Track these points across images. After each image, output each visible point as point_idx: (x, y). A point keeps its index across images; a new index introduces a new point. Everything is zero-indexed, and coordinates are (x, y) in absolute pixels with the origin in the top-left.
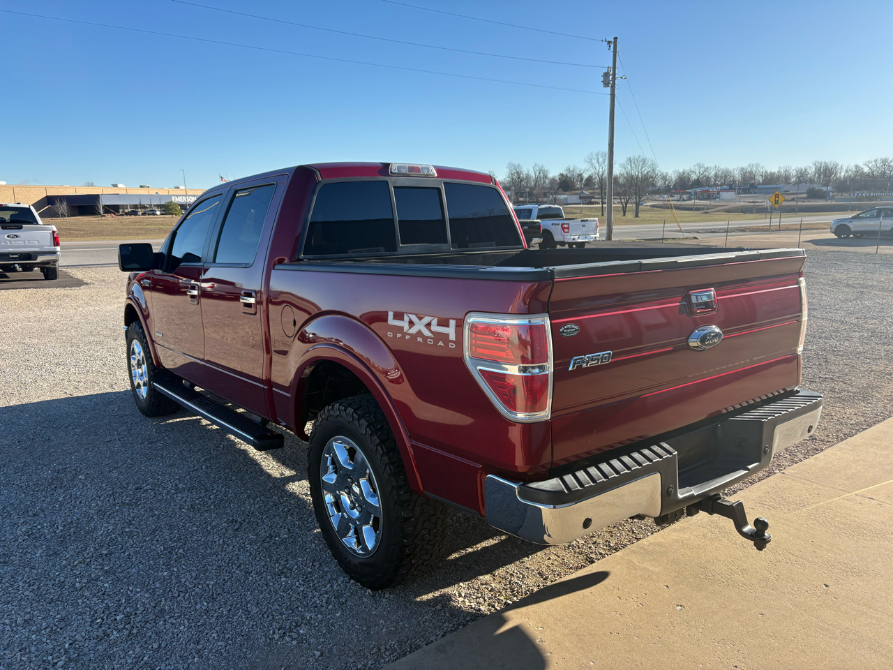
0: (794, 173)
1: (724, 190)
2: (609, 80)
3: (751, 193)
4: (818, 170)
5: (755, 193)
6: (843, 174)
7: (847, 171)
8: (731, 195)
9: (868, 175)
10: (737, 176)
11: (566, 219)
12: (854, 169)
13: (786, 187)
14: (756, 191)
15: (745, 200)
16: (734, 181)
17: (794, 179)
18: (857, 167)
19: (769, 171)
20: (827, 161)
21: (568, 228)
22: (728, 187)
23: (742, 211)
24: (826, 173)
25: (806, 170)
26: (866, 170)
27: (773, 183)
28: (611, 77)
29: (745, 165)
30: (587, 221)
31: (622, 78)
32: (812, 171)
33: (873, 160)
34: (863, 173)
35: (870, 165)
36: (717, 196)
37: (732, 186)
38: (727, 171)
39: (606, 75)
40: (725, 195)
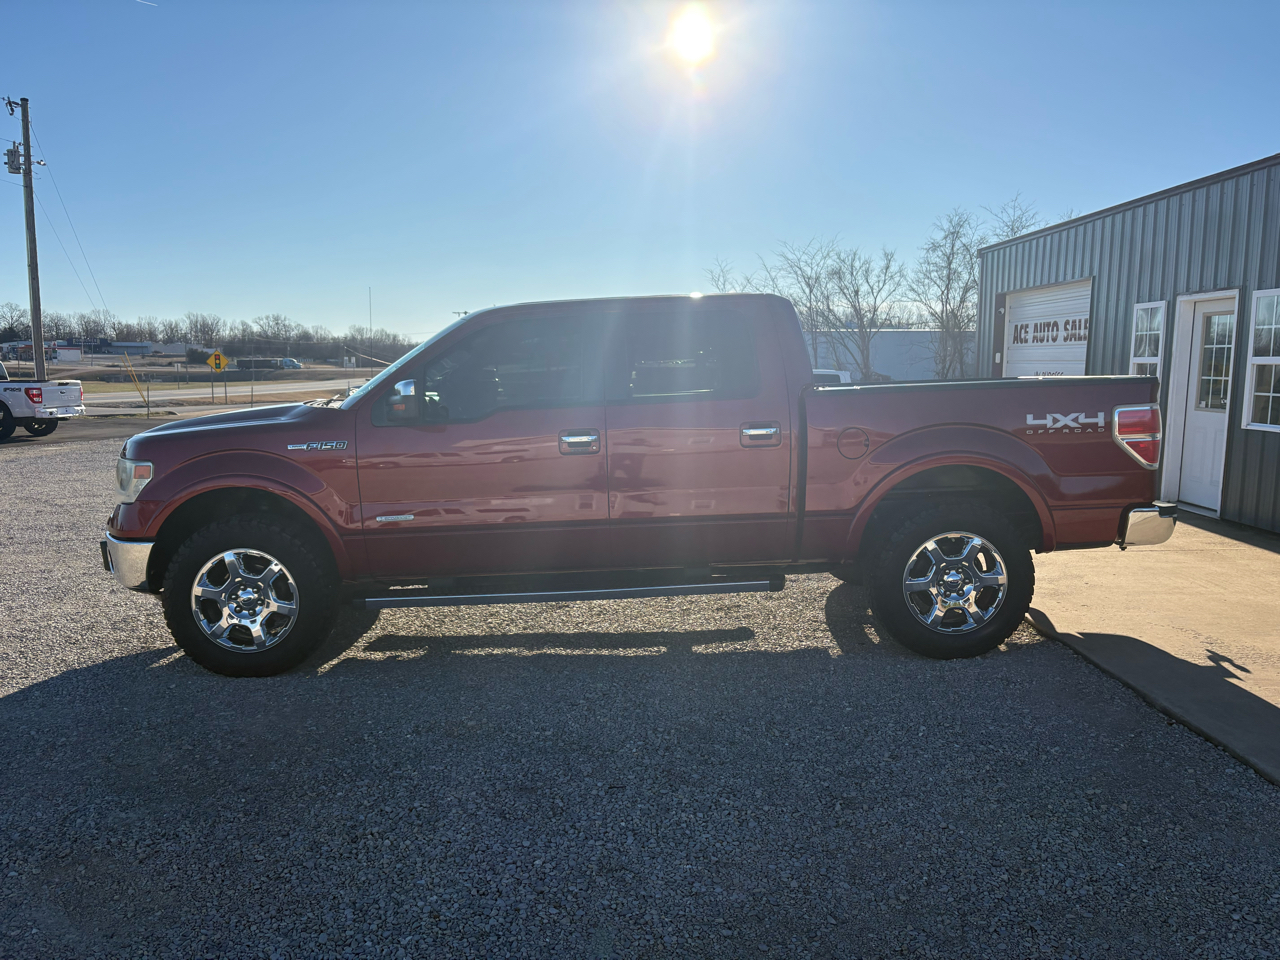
0: (161, 328)
1: (61, 347)
2: (20, 162)
3: (104, 353)
4: (194, 325)
5: (109, 353)
6: (227, 332)
7: (231, 329)
8: (74, 354)
9: (260, 335)
10: (75, 325)
11: (11, 381)
12: (241, 327)
13: (155, 347)
14: (110, 349)
15: (99, 364)
16: (71, 333)
17: (160, 336)
18: (243, 324)
19: (124, 323)
20: (205, 314)
21: (40, 395)
22: (65, 343)
23: (102, 379)
24: (205, 331)
25: (176, 326)
26: (256, 328)
27: (130, 340)
28: (22, 159)
29: (87, 311)
30: (67, 384)
31: (39, 163)
32: (184, 326)
33: (264, 316)
34: (252, 333)
35: (262, 322)
36: (53, 355)
37: (71, 341)
38: (60, 318)
39: (12, 154)
40: (64, 354)
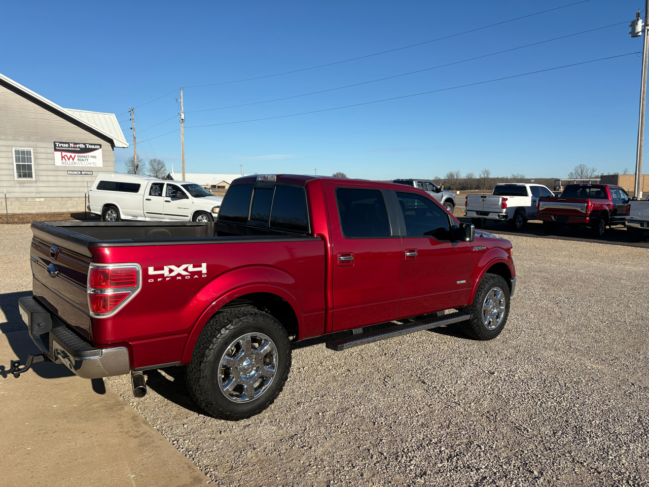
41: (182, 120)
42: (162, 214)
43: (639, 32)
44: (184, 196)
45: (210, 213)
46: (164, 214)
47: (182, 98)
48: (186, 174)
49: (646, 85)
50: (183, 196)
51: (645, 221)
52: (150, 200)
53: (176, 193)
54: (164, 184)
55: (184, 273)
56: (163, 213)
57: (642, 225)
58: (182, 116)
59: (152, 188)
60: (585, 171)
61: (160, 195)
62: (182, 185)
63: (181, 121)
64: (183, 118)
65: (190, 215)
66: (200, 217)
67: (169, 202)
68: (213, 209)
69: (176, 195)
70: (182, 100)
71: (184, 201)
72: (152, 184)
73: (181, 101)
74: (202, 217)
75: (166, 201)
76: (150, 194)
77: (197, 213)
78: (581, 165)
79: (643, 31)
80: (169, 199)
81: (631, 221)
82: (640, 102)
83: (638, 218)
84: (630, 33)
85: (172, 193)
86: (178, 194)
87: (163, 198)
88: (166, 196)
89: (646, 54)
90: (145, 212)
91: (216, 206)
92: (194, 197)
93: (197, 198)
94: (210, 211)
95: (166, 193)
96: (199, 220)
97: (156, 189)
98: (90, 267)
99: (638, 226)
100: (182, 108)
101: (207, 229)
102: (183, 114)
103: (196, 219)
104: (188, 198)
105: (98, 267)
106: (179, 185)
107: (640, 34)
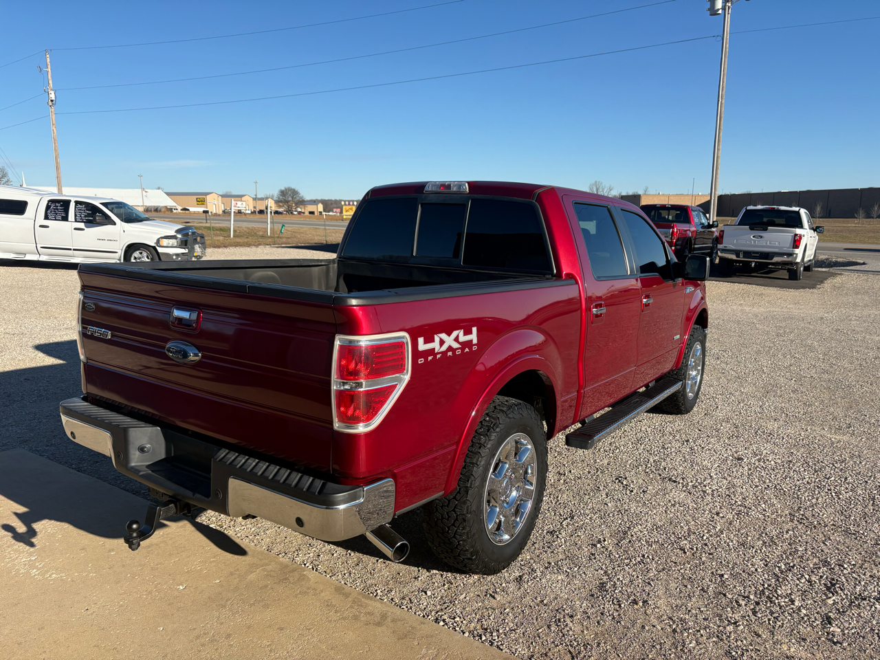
41: (52, 101)
42: (70, 249)
43: (718, 10)
44: (108, 221)
45: (154, 248)
46: (74, 250)
47: (49, 66)
48: (63, 188)
49: (725, 79)
50: (106, 221)
51: (741, 251)
52: (47, 227)
53: (92, 215)
54: (70, 201)
55: (456, 345)
56: (72, 248)
57: (738, 256)
58: (51, 96)
59: (48, 207)
60: (601, 190)
61: (65, 219)
62: (102, 204)
63: (50, 103)
64: (53, 99)
65: (119, 251)
66: (136, 254)
67: (82, 229)
68: (158, 241)
69: (95, 218)
70: (50, 70)
71: (107, 228)
72: (49, 201)
73: (48, 72)
74: (141, 253)
75: (75, 229)
76: (46, 218)
77: (131, 248)
78: (596, 182)
79: (724, 8)
80: (82, 225)
81: (723, 251)
82: (718, 101)
83: (733, 247)
84: (709, 9)
85: (85, 216)
86: (97, 218)
87: (70, 225)
88: (76, 221)
89: (726, 39)
90: (39, 246)
91: (163, 236)
92: (125, 222)
93: (129, 224)
94: (153, 245)
95: (76, 216)
96: (135, 258)
97: (58, 209)
98: (337, 343)
99: (734, 257)
100: (51, 82)
101: (328, 271)
102: (53, 93)
103: (131, 256)
104: (114, 224)
105: (351, 341)
106: (97, 203)
107: (720, 12)
